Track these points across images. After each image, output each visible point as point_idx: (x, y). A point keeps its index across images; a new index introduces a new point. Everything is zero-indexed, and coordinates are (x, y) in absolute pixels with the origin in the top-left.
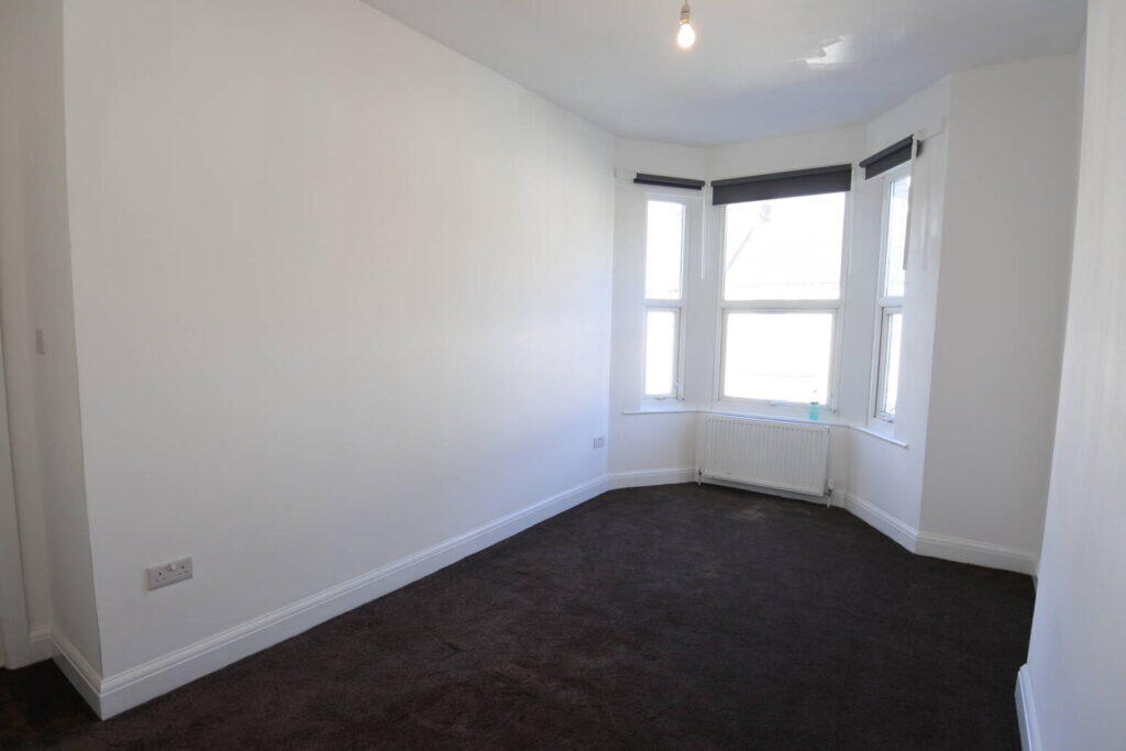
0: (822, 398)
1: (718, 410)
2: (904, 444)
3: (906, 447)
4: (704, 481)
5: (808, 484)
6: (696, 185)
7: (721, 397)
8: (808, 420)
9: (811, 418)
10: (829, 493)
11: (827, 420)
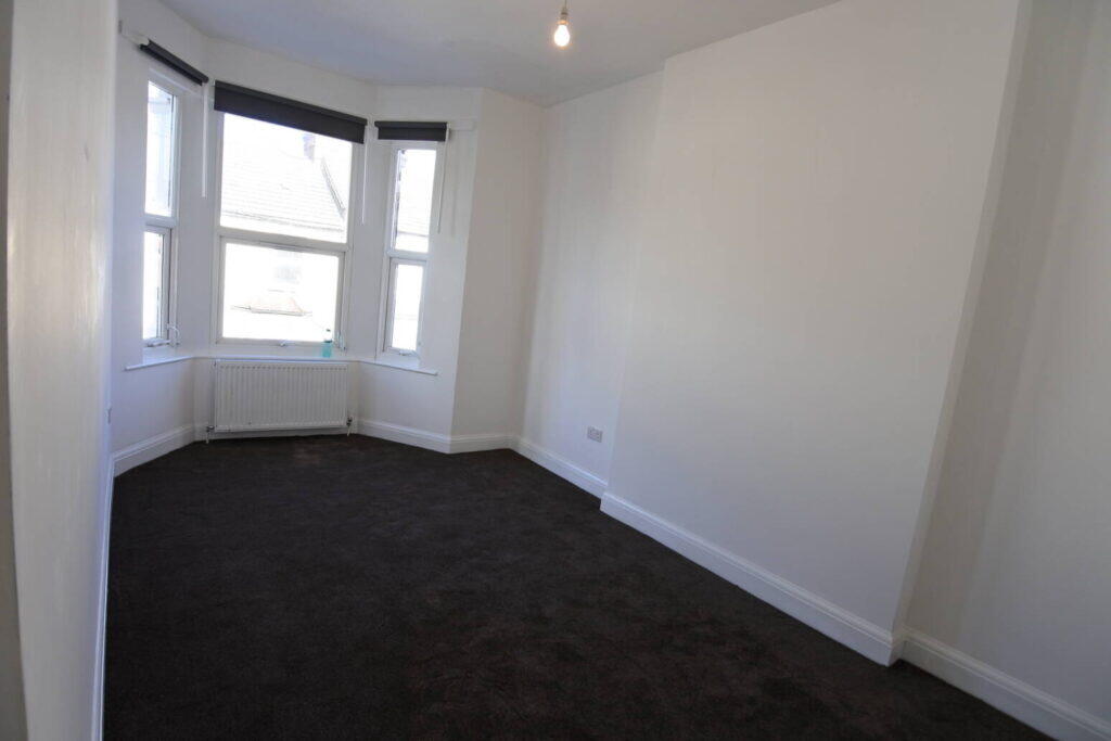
0: (330, 336)
1: (219, 354)
2: (433, 372)
3: (436, 375)
4: (213, 438)
5: (329, 418)
6: (197, 78)
7: (220, 341)
8: (321, 358)
9: (324, 356)
10: (349, 422)
11: (337, 356)
